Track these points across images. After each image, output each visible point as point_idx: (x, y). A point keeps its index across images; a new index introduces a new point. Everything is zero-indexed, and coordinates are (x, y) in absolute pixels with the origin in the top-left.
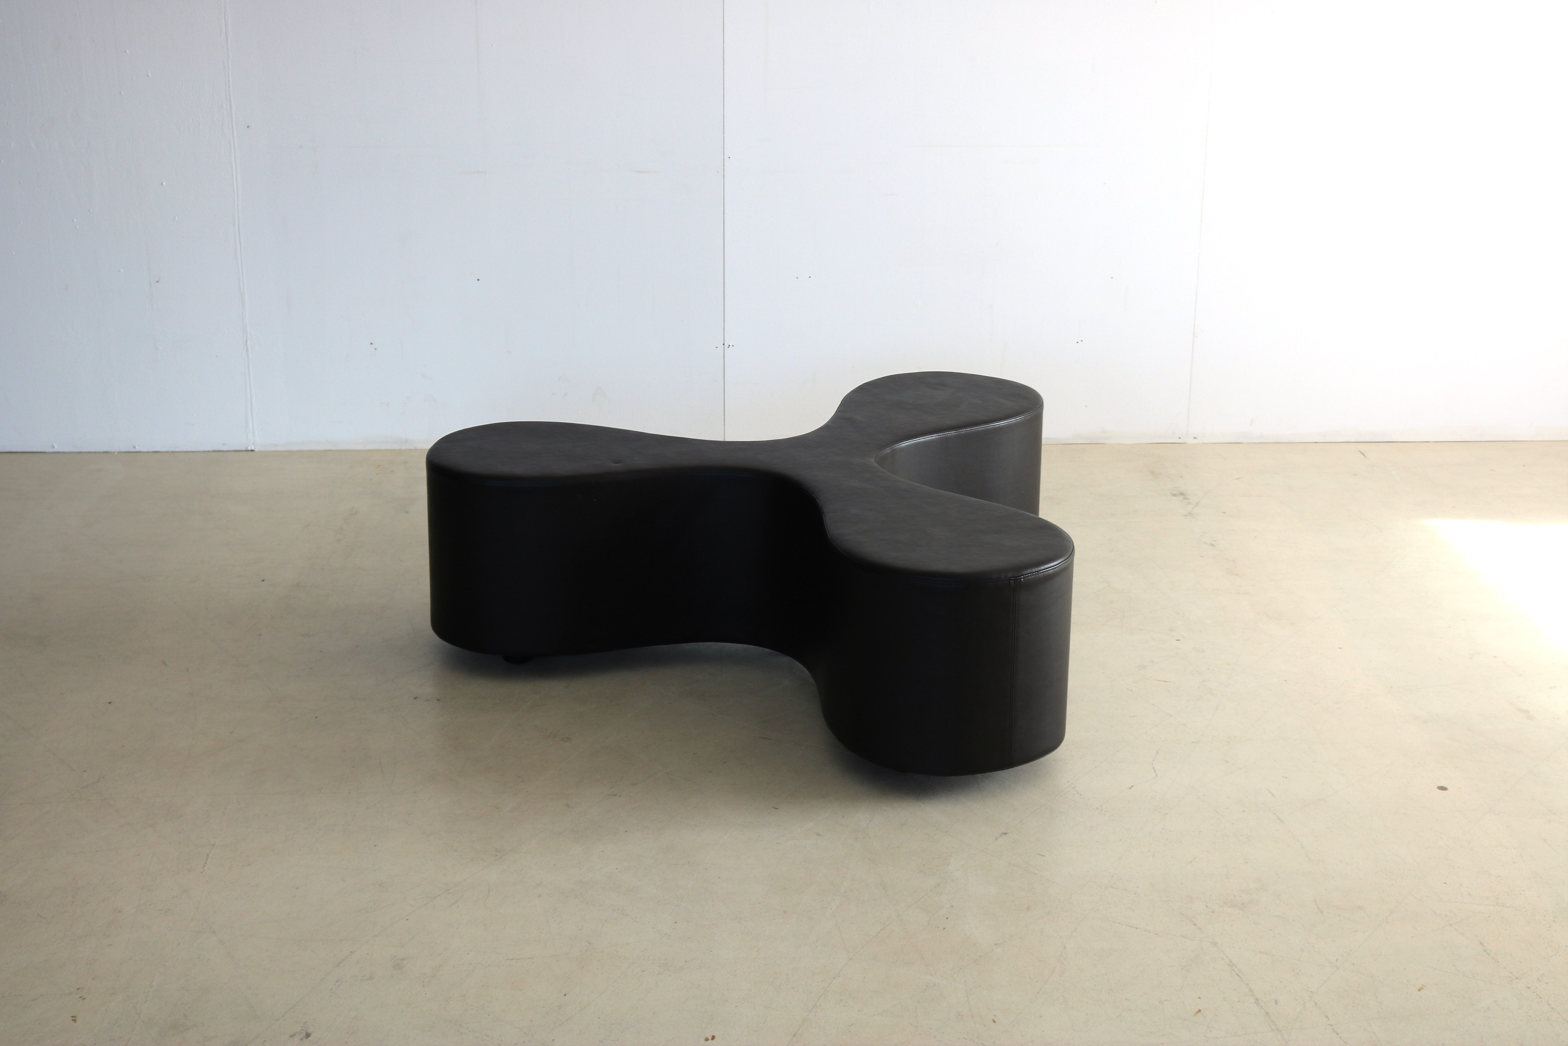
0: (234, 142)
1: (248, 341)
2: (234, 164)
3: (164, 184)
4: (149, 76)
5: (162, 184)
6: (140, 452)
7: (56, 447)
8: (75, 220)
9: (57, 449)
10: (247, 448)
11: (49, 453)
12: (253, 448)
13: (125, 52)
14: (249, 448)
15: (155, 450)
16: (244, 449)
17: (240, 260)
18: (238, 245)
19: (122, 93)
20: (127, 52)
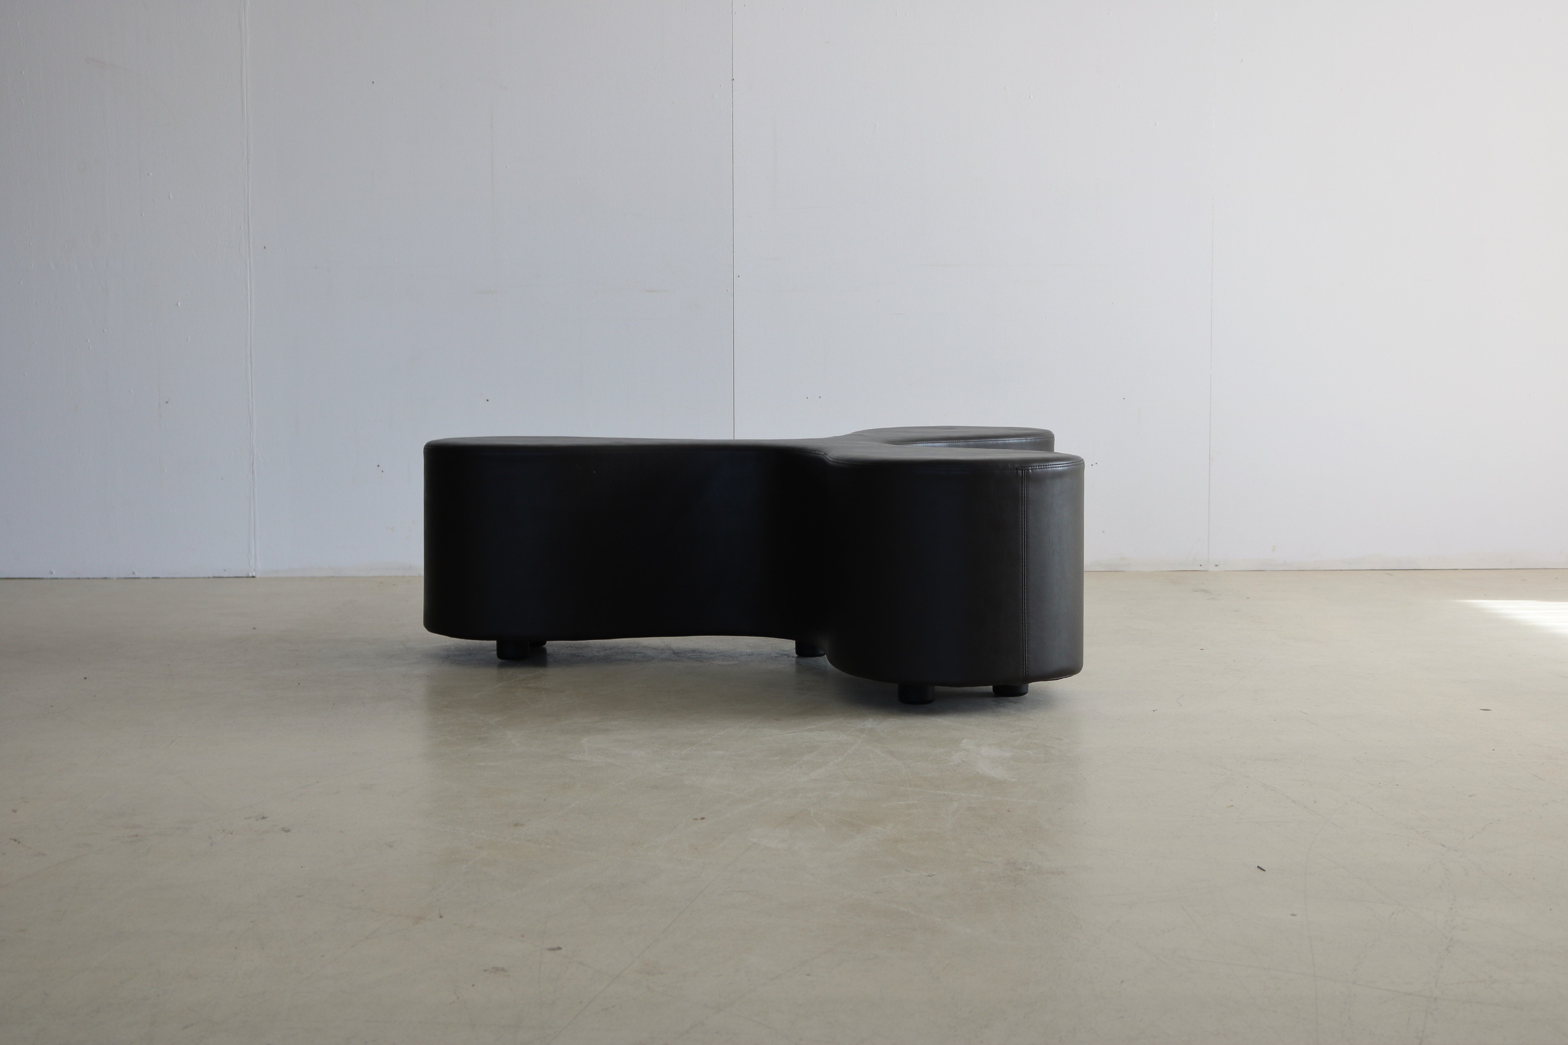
0: (250, 263)
1: (254, 464)
2: (249, 288)
3: (179, 304)
4: (170, 198)
5: (177, 304)
6: (139, 578)
7: (54, 572)
8: (89, 340)
9: (55, 575)
10: (248, 574)
11: (47, 579)
12: (254, 575)
13: (149, 174)
14: (251, 575)
15: (155, 576)
16: (245, 576)
17: (250, 380)
18: (249, 366)
19: (143, 214)
20: (151, 174)
